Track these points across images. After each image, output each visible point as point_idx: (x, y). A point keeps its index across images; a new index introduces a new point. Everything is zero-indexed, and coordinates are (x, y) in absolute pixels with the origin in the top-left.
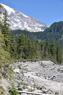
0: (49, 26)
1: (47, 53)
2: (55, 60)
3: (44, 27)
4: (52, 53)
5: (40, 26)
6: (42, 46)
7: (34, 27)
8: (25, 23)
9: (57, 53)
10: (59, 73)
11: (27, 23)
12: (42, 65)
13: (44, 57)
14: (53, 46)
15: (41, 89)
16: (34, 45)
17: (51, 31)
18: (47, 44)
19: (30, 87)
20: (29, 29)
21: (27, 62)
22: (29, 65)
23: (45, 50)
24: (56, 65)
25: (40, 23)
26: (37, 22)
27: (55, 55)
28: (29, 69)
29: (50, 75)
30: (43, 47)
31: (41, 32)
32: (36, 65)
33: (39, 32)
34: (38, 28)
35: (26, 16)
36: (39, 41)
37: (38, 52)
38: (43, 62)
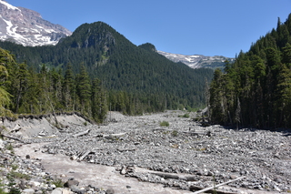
0: (69, 33)
1: (68, 97)
2: (89, 114)
3: (58, 35)
4: (81, 98)
5: (48, 31)
6: (55, 81)
7: (31, 35)
8: (10, 24)
9: (92, 98)
10: (102, 145)
11: (14, 22)
12: (57, 125)
13: (61, 107)
14: (81, 79)
15: (66, 185)
16: (36, 78)
17: (74, 45)
18: (67, 75)
19: (37, 184)
20: (19, 38)
21: (19, 121)
22: (25, 128)
23: (64, 90)
24: (90, 126)
25: (48, 25)
26: (40, 21)
27: (89, 102)
28: (26, 138)
29: (80, 150)
30: (59, 84)
31: (50, 47)
32: (42, 126)
33: (45, 48)
34: (42, 37)
35: (10, 6)
36: (48, 69)
37: (46, 95)
38: (60, 119)
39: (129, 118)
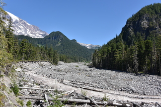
0: (48, 35)
1: (45, 56)
2: (52, 62)
3: (44, 35)
4: (50, 56)
5: (41, 33)
6: (42, 50)
7: (35, 34)
8: (28, 30)
9: (54, 56)
10: (55, 72)
11: (30, 30)
12: (41, 65)
13: (43, 59)
14: (50, 50)
15: (39, 85)
16: (35, 49)
17: (50, 38)
18: (46, 48)
19: (30, 84)
20: (31, 35)
21: (28, 63)
22: (30, 65)
23: (44, 53)
24: (52, 66)
25: (41, 31)
26: (38, 30)
27: (53, 58)
28: (30, 69)
29: (47, 74)
30: (43, 51)
31: (41, 39)
32: (36, 65)
33: (39, 39)
34: (39, 35)
35: (29, 24)
36: (40, 46)
37: (38, 55)
38: (42, 63)
39: (66, 64)
